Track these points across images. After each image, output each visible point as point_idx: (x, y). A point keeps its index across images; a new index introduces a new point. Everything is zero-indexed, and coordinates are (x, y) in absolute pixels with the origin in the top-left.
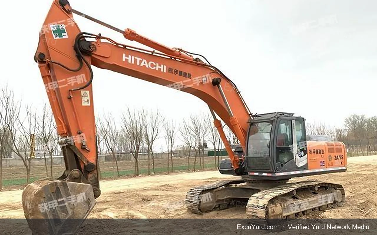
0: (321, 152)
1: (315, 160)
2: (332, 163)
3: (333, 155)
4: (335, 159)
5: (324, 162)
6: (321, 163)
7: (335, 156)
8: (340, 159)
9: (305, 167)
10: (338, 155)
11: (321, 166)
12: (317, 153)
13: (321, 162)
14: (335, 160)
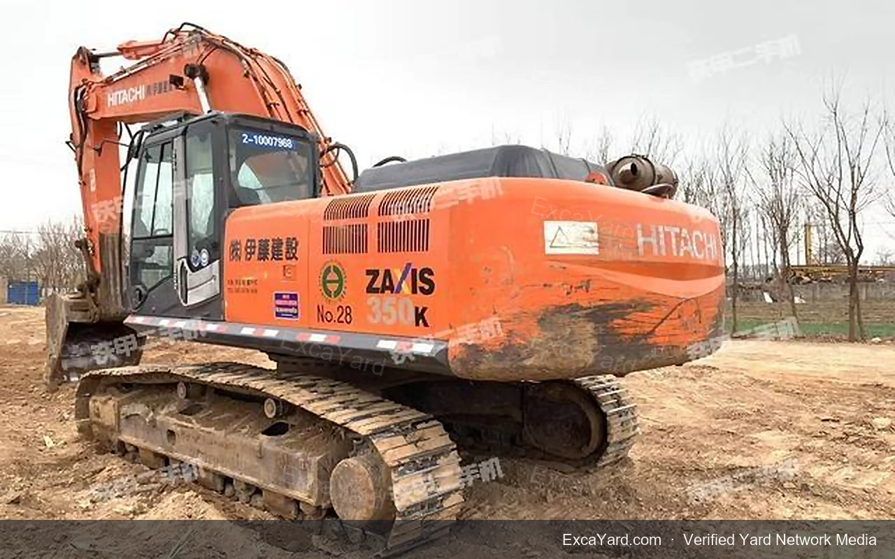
0: (284, 248)
1: (252, 286)
2: (347, 311)
3: (355, 266)
4: (370, 289)
5: (293, 297)
6: (280, 302)
7: (375, 273)
8: (406, 288)
9: (209, 308)
10: (396, 264)
11: (278, 314)
12: (263, 257)
13: (279, 297)
14: (373, 298)
